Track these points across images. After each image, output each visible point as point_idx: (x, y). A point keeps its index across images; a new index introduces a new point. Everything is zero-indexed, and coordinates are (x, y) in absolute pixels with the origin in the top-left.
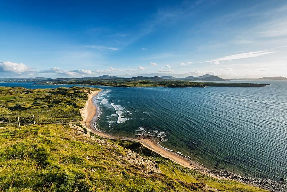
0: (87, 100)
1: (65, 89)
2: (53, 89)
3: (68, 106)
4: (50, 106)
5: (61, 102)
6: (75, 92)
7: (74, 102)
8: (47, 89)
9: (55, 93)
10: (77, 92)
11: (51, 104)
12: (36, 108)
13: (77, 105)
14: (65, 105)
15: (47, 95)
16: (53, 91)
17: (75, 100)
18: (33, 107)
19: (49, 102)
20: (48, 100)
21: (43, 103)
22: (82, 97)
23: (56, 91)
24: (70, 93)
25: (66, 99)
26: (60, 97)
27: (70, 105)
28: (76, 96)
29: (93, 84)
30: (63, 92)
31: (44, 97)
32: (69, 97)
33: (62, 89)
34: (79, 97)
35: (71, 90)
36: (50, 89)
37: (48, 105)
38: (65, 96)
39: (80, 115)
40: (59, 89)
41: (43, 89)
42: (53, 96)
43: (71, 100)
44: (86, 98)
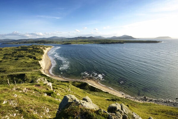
0: (43, 54)
1: (26, 47)
2: (17, 47)
3: (30, 59)
4: (16, 60)
5: (24, 56)
6: (33, 48)
7: (34, 56)
8: (13, 47)
9: (19, 50)
10: (35, 49)
11: (17, 58)
12: (6, 61)
13: (37, 58)
14: (27, 58)
15: (13, 51)
16: (17, 49)
17: (34, 54)
18: (3, 61)
19: (15, 57)
20: (14, 55)
21: (11, 57)
22: (39, 52)
23: (19, 48)
24: (30, 50)
25: (28, 54)
26: (23, 53)
27: (31, 58)
28: (35, 51)
29: (46, 43)
30: (25, 49)
31: (11, 53)
32: (30, 52)
33: (24, 47)
34: (37, 52)
35: (30, 47)
36: (14, 47)
37: (15, 58)
38: (26, 52)
39: (39, 65)
40: (21, 47)
41: (9, 48)
42: (18, 52)
43: (31, 55)
44: (42, 53)
